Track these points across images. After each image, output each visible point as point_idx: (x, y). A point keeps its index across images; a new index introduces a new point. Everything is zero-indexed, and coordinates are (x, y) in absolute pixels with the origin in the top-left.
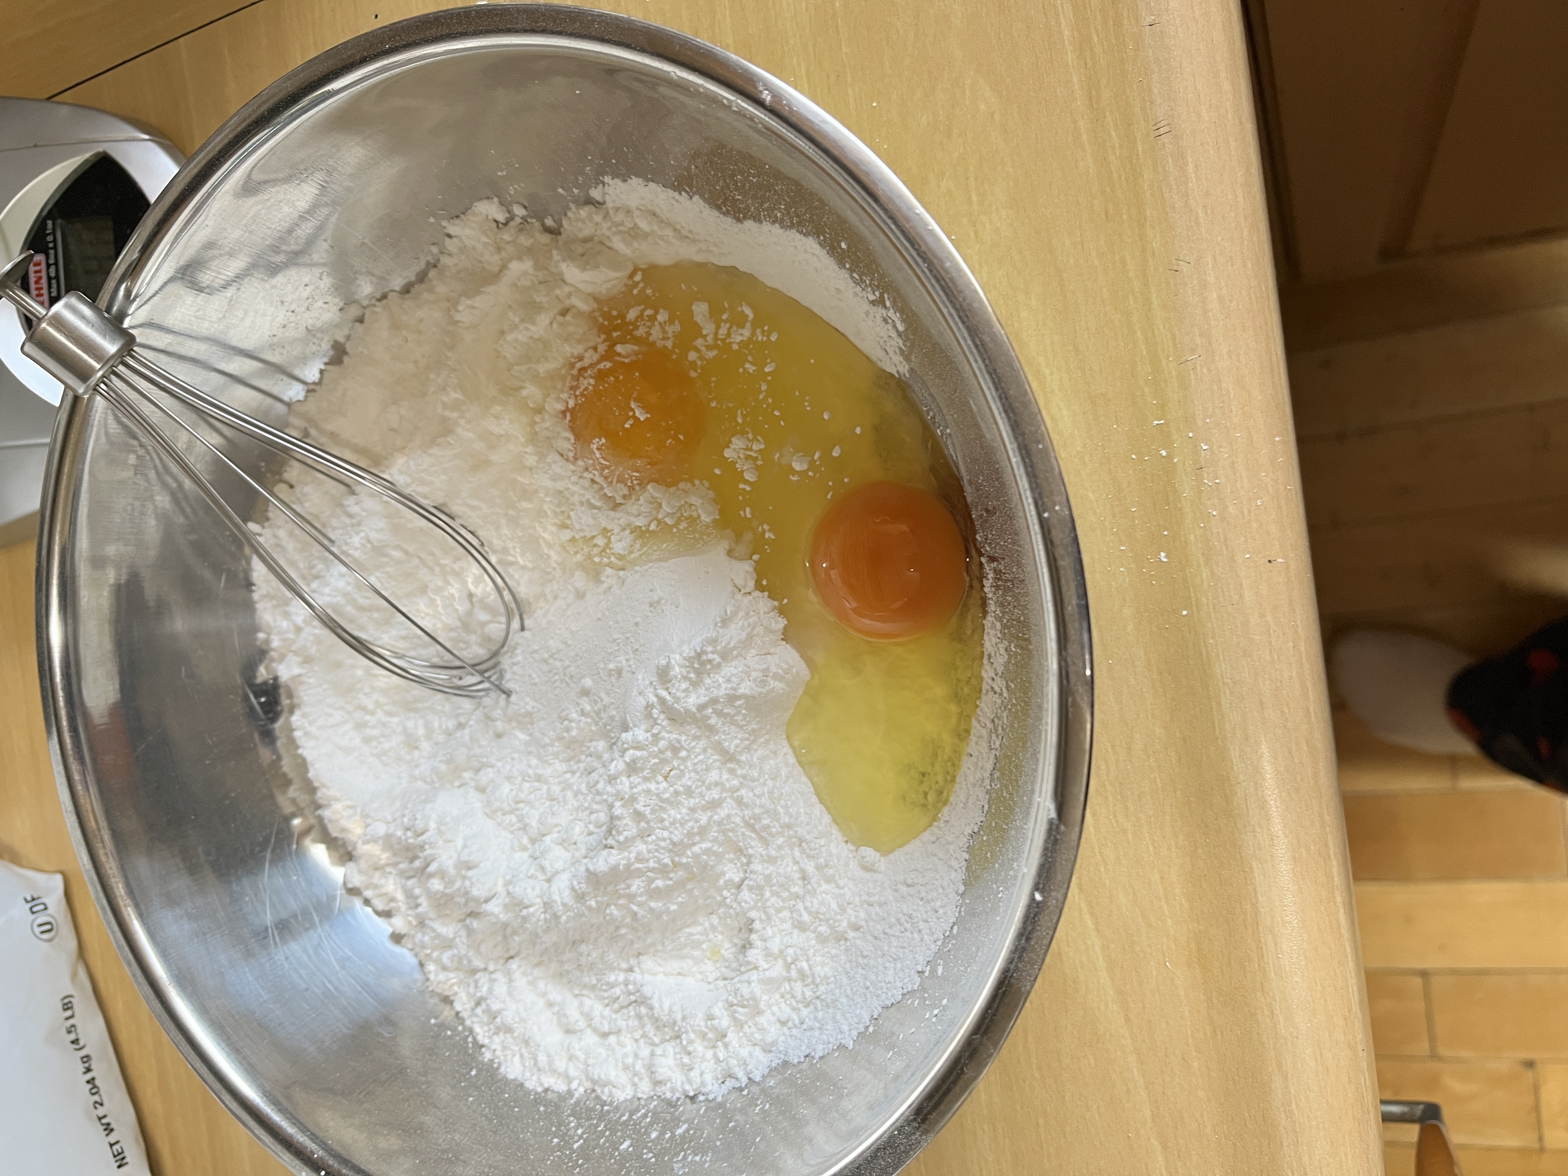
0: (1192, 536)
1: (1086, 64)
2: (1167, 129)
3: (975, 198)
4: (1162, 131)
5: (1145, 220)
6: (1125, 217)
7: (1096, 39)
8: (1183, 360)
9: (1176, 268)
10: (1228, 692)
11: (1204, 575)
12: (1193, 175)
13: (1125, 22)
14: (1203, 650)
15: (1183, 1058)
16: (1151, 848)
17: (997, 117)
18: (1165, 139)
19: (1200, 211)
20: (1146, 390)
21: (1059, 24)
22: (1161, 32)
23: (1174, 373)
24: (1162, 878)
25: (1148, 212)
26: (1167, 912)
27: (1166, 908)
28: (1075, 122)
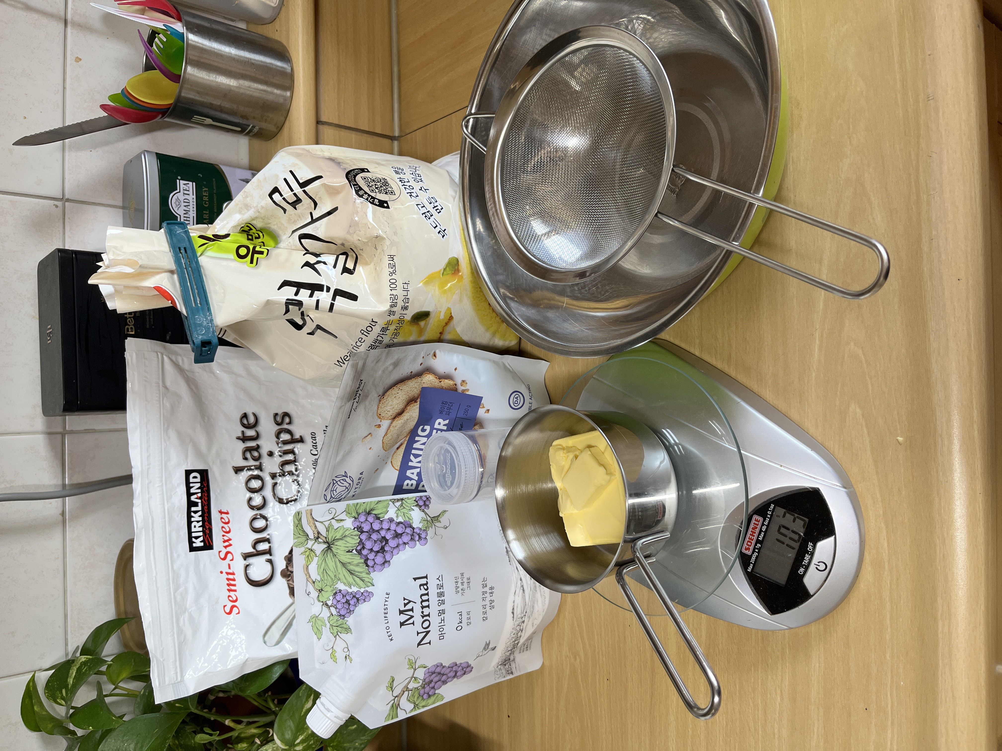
0: (926, 268)
1: (903, 71)
2: (932, 98)
3: (851, 127)
4: (930, 98)
5: (920, 135)
6: (912, 134)
7: (907, 60)
8: (930, 194)
9: (930, 155)
10: (933, 334)
11: (929, 285)
12: (941, 117)
13: (919, 54)
14: (925, 316)
15: (899, 490)
16: (895, 400)
17: (864, 93)
18: (931, 102)
19: (943, 133)
20: (913, 206)
21: (893, 55)
22: (934, 58)
23: (925, 200)
24: (898, 413)
25: (922, 132)
26: (898, 427)
27: (898, 426)
28: (896, 95)
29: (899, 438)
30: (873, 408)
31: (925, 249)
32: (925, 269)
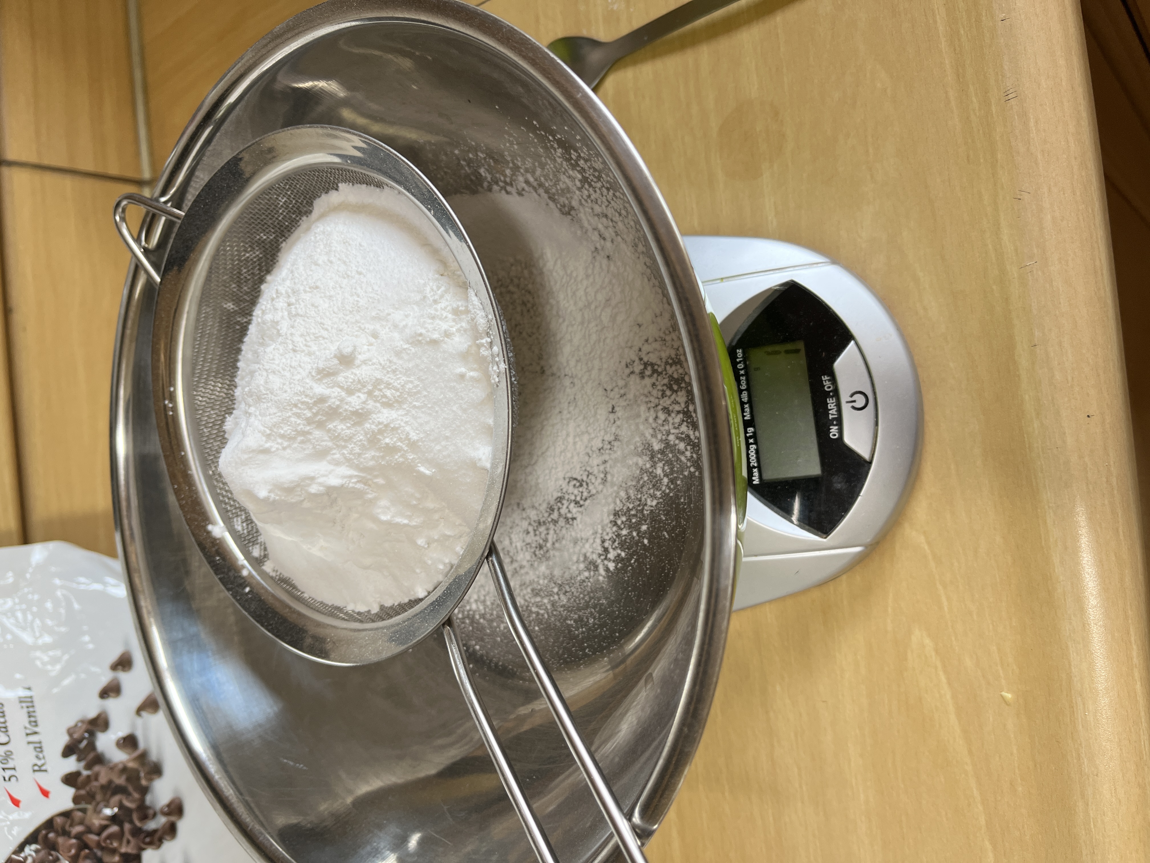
1: (955, 50)
2: (1014, 95)
3: (871, 150)
4: (1010, 96)
5: (997, 162)
6: (982, 161)
7: (962, 32)
8: (1023, 265)
9: (1019, 197)
10: (1052, 513)
11: (1035, 425)
12: (1034, 128)
13: (984, 18)
15: (1011, 784)
16: (991, 626)
17: (889, 91)
18: (1013, 102)
19: (1040, 157)
20: (994, 287)
21: (935, 22)
22: (1011, 25)
23: (1016, 275)
24: (999, 649)
25: (999, 156)
26: (1002, 675)
27: (1001, 672)
28: (946, 93)
29: (1004, 694)
30: (953, 639)
31: (1024, 362)
32: (1027, 397)
